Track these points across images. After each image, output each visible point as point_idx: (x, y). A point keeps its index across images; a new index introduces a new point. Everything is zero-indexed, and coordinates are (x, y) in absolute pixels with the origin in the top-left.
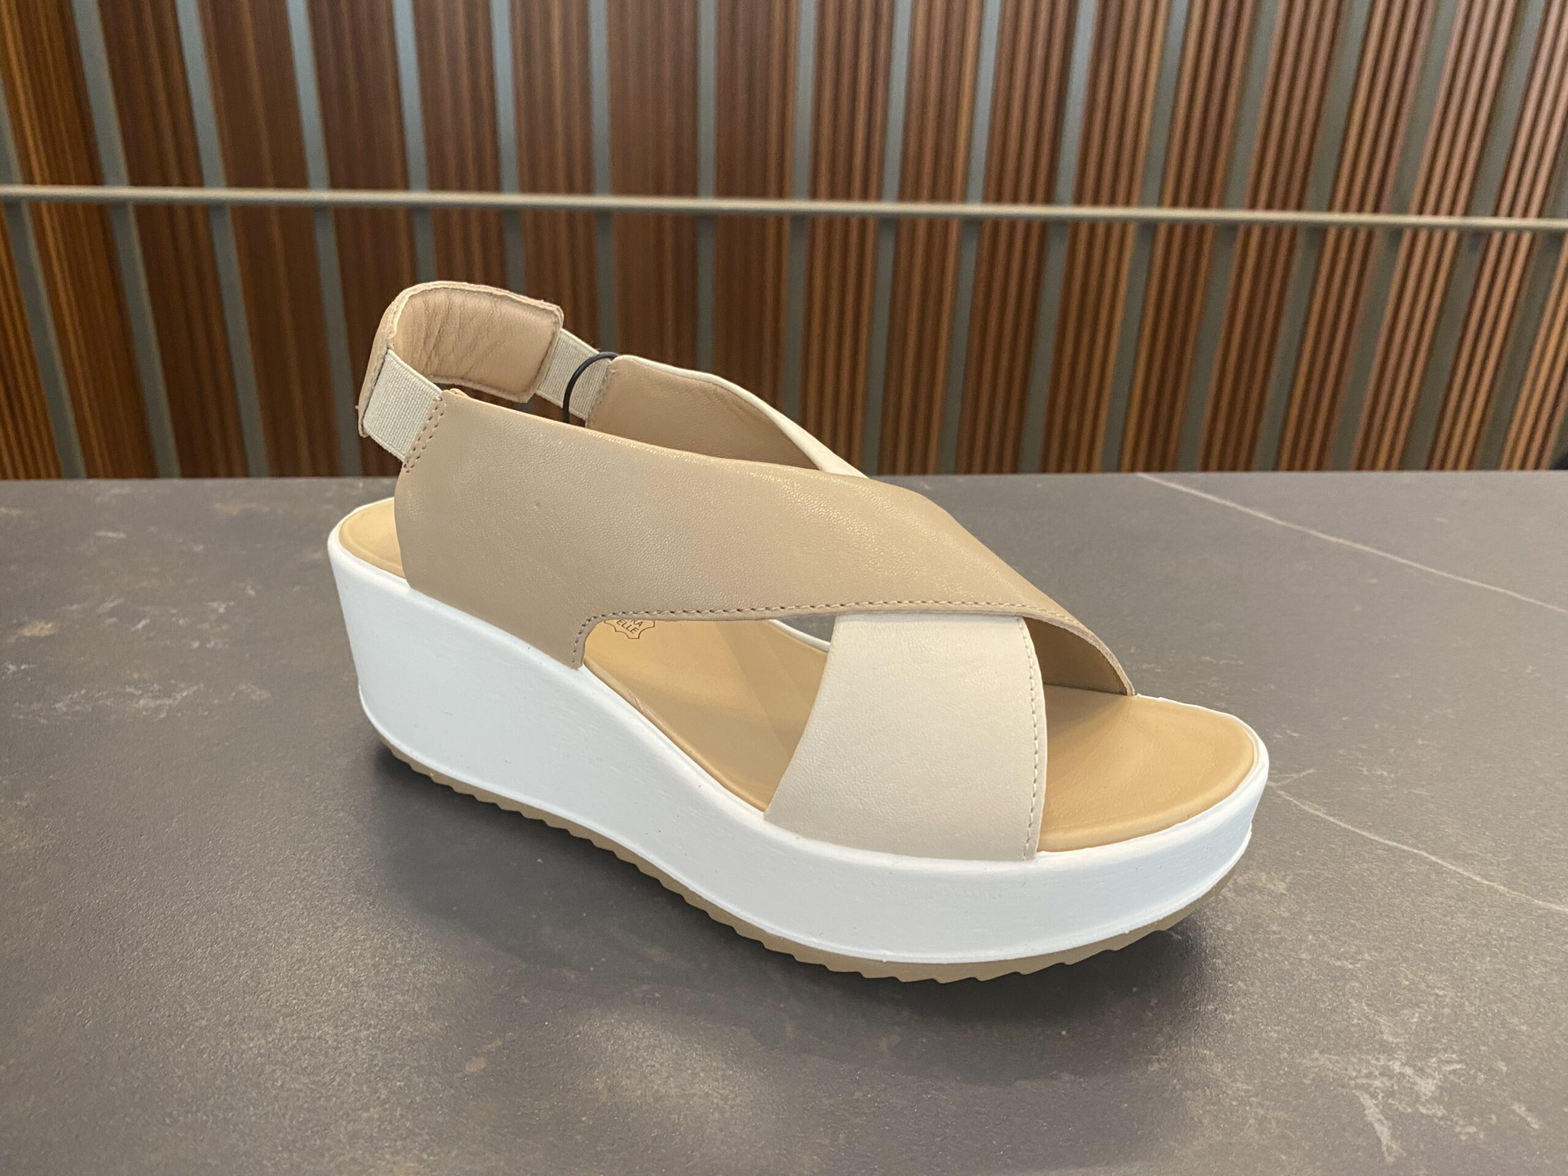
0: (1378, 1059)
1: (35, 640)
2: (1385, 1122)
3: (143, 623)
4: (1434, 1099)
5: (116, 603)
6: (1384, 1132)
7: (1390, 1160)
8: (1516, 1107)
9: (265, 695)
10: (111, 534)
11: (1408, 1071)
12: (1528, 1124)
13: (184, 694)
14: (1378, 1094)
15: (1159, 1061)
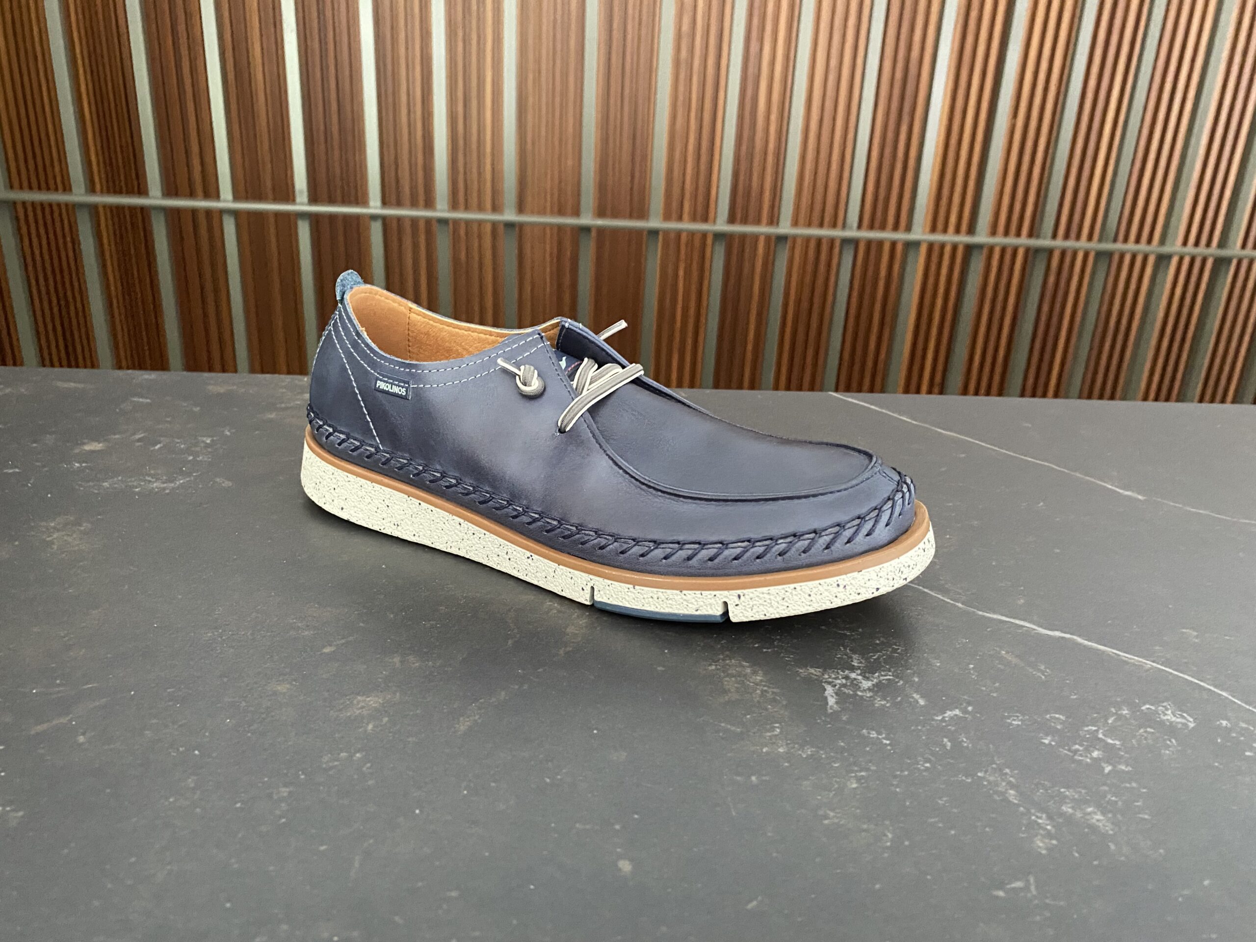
0: (844, 672)
1: (93, 452)
2: (835, 696)
3: (158, 446)
4: (869, 689)
5: (142, 435)
6: (832, 701)
7: (830, 711)
8: (914, 695)
9: (230, 484)
10: (141, 400)
11: (860, 677)
12: (918, 702)
13: (181, 482)
14: (835, 685)
15: (716, 665)
